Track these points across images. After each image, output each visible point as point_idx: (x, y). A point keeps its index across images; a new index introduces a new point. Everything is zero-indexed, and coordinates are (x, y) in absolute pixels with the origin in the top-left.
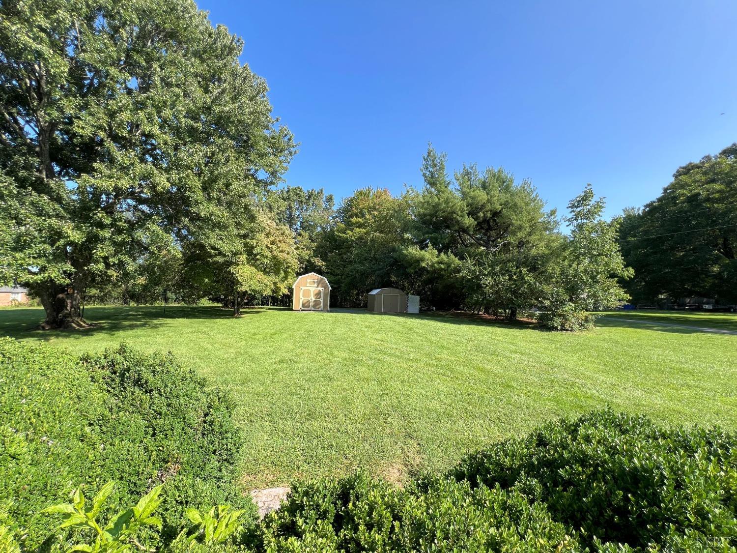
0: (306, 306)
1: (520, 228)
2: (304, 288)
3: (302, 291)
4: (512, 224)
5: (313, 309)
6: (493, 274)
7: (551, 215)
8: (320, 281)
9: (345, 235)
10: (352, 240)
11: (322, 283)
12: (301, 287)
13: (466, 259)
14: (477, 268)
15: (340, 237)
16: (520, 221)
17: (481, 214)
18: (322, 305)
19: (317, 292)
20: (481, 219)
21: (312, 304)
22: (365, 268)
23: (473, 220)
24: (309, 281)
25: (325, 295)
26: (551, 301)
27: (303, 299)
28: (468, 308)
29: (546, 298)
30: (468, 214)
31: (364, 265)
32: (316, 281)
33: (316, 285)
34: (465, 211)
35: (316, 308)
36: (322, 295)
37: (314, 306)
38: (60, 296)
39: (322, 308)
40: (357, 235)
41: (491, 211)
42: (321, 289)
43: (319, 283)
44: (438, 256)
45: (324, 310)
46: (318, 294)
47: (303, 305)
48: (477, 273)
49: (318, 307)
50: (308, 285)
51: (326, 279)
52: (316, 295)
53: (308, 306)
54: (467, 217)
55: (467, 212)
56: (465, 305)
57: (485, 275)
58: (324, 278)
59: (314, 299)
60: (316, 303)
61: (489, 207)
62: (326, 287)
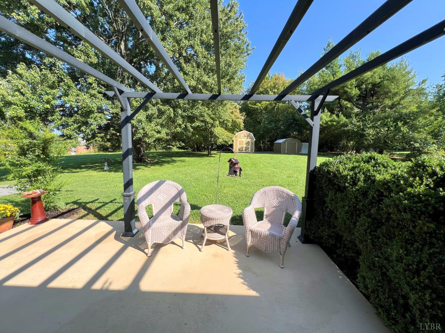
0: (241, 151)
1: (395, 94)
2: (239, 140)
3: (238, 141)
4: (390, 92)
6: (373, 127)
7: (422, 83)
8: (249, 135)
9: (256, 106)
10: (260, 109)
11: (250, 137)
13: (352, 118)
14: (361, 123)
15: (252, 107)
16: (397, 89)
17: (364, 86)
18: (250, 149)
20: (364, 90)
21: (244, 149)
22: (272, 126)
23: (358, 91)
24: (242, 135)
25: (252, 143)
26: (420, 144)
27: (239, 146)
28: (339, 150)
29: (416, 142)
30: (355, 87)
31: (271, 125)
32: (246, 135)
33: (246, 138)
34: (353, 85)
35: (246, 151)
36: (250, 144)
37: (245, 150)
38: (138, 146)
39: (250, 151)
40: (264, 106)
41: (371, 83)
42: (249, 140)
43: (248, 136)
44: (330, 116)
45: (251, 152)
46: (248, 143)
47: (239, 150)
48: (362, 127)
49: (247, 150)
50: (242, 138)
51: (252, 134)
52: (246, 144)
53: (242, 150)
54: (354, 89)
55: (355, 85)
56: (337, 148)
57: (368, 128)
58: (251, 133)
59: (245, 146)
60: (247, 149)
61: (370, 81)
62: (252, 139)
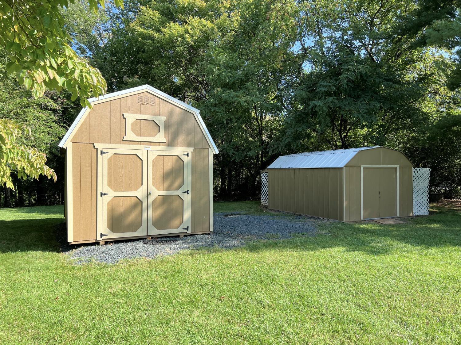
5: (155, 232)
12: (100, 146)
19: (168, 165)
27: (112, 194)
36: (190, 177)
42: (184, 153)
50: (130, 136)
62: (201, 145)
